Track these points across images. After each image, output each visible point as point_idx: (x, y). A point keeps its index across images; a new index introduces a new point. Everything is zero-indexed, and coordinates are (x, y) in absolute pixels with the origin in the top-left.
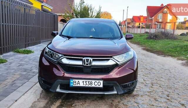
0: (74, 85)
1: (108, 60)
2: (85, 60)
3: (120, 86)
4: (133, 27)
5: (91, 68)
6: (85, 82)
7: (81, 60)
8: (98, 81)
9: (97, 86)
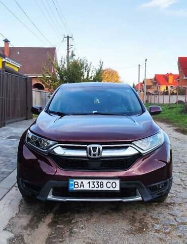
0: (74, 189)
1: (126, 147)
2: (91, 148)
3: (146, 188)
4: (157, 93)
5: (100, 161)
6: (91, 183)
7: (85, 148)
8: (111, 181)
9: (111, 189)
